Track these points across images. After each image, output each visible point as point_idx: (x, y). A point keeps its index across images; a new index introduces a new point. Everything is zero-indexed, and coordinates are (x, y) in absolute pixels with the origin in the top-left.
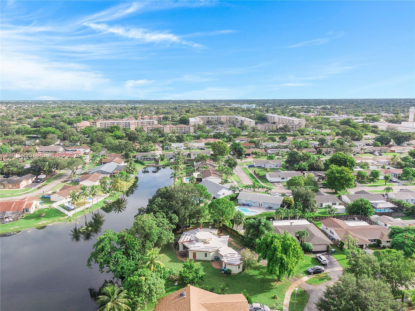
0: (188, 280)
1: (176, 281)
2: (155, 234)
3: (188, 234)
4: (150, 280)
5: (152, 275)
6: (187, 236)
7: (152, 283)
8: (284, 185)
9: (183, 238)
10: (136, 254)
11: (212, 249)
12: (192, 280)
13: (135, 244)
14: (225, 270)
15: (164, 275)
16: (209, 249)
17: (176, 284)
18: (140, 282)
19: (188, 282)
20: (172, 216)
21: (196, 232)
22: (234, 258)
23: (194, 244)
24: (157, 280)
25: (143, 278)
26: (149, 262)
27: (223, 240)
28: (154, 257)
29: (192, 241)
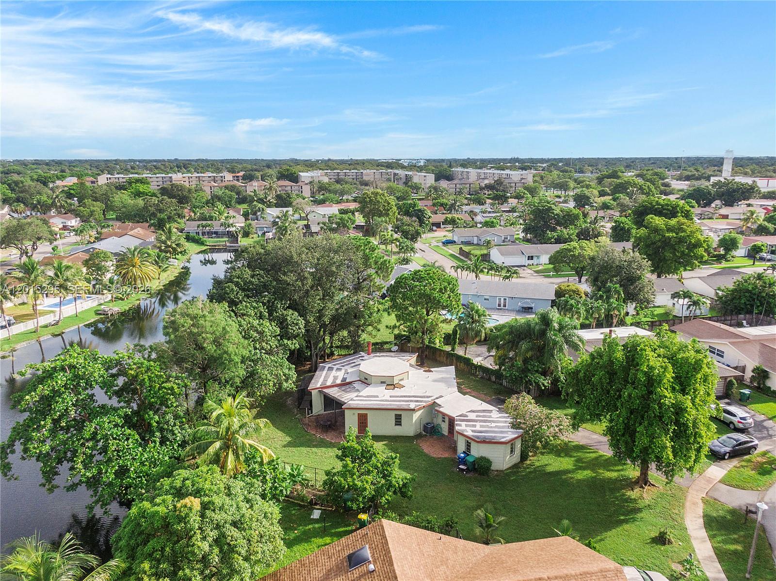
0: (361, 499)
1: (316, 504)
2: (237, 359)
3: (335, 367)
4: (221, 508)
5: (228, 488)
6: (334, 373)
7: (230, 518)
8: (537, 271)
9: (323, 377)
10: (175, 425)
11: (417, 401)
12: (372, 499)
13: (169, 389)
14: (470, 459)
15: (276, 488)
16: (407, 401)
17: (316, 514)
18: (181, 519)
19: (362, 506)
20: (287, 315)
21: (358, 362)
22: (490, 421)
23: (358, 390)
24: (251, 507)
25: (195, 503)
26: (217, 445)
27: (442, 378)
28: (236, 426)
29: (350, 383)
